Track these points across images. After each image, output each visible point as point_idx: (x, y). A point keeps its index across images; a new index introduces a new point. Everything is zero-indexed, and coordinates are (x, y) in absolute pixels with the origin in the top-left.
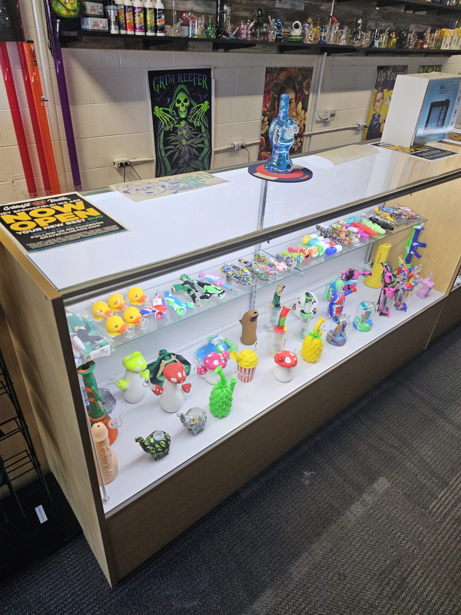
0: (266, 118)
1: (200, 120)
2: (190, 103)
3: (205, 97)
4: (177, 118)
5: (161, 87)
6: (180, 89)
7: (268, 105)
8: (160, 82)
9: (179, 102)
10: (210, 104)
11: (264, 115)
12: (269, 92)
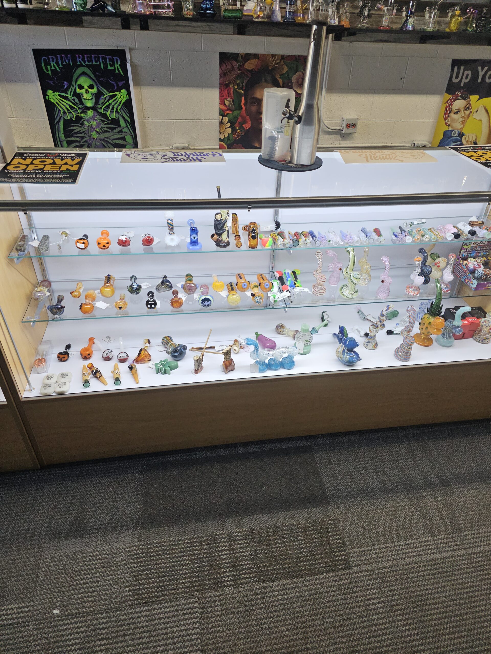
0: (226, 120)
1: (117, 111)
2: (98, 90)
3: (120, 84)
4: (80, 106)
5: (53, 68)
7: (227, 103)
8: (51, 63)
10: (129, 94)
11: (222, 114)
12: (227, 86)
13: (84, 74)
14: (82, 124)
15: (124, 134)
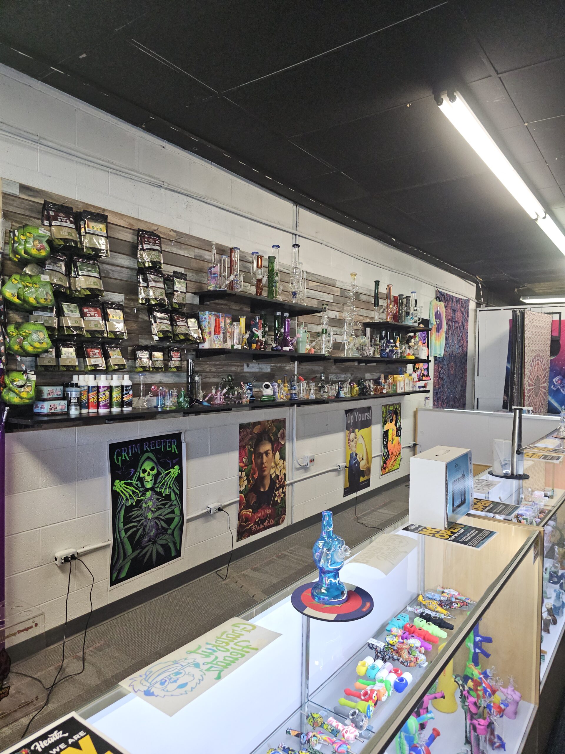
0: (244, 474)
1: (170, 487)
2: (158, 470)
3: (174, 461)
4: (141, 489)
5: (123, 458)
6: (146, 457)
7: (244, 460)
8: (123, 454)
9: (144, 471)
10: (181, 469)
11: (241, 470)
12: (244, 447)
13: (149, 458)
14: (141, 507)
15: (173, 507)
